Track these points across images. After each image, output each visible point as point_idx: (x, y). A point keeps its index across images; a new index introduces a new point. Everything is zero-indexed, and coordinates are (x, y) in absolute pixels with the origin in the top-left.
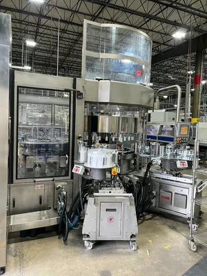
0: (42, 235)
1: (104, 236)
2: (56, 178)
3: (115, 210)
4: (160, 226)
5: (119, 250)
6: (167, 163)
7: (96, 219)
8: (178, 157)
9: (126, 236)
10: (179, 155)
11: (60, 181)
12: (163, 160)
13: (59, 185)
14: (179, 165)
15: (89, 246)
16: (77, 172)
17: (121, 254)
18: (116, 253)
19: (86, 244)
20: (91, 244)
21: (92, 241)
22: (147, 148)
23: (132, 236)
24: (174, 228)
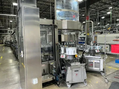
0: (47, 85)
1: (75, 81)
2: (49, 61)
3: (78, 71)
4: (90, 76)
5: (80, 86)
6: (92, 51)
7: (71, 75)
8: (95, 49)
9: (83, 80)
10: (95, 48)
11: (52, 62)
12: (90, 50)
13: (52, 64)
14: (96, 51)
15: (69, 86)
16: (63, 57)
17: (82, 87)
18: (80, 87)
19: (68, 85)
20: (70, 85)
21: (70, 84)
22: (82, 46)
23: (85, 80)
24: (96, 76)
